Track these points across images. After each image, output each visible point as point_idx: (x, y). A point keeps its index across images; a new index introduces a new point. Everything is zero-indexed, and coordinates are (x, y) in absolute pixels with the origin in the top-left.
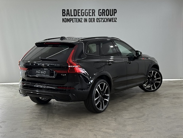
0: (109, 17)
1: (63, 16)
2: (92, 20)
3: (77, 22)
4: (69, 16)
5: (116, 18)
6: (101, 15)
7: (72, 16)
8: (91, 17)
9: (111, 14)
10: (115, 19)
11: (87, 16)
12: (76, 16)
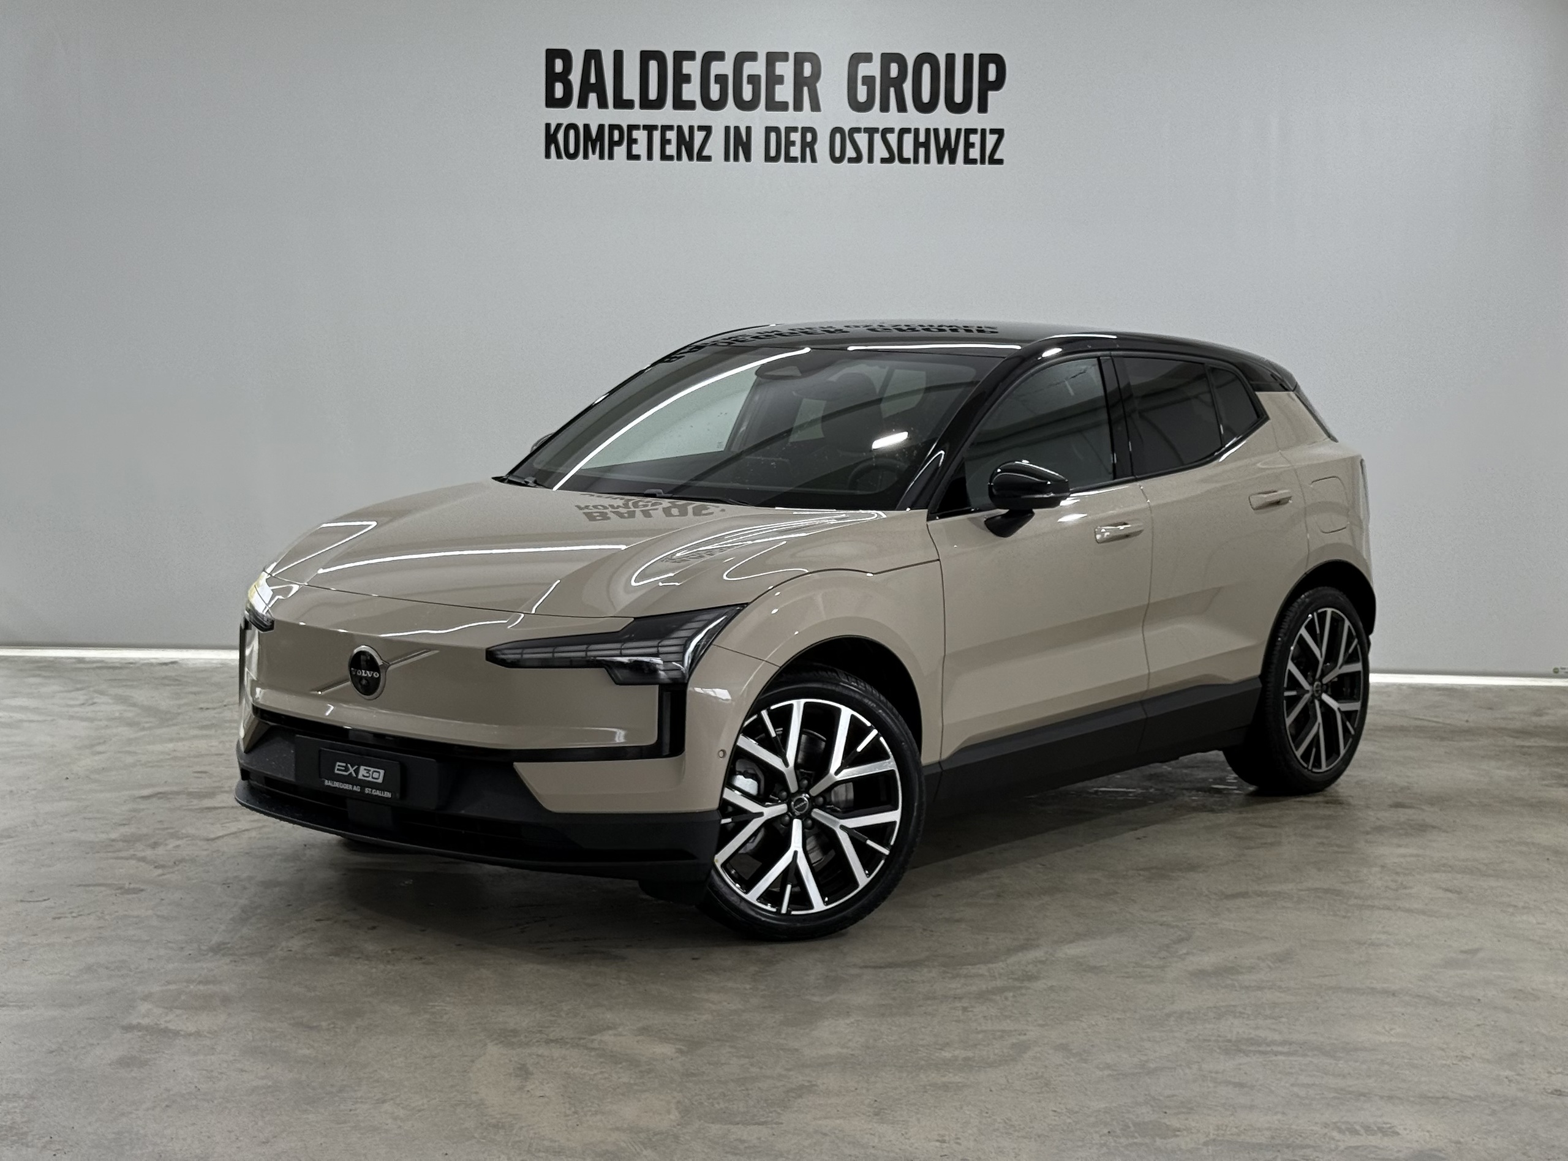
0: (942, 119)
1: (551, 102)
2: (790, 143)
3: (664, 157)
4: (602, 104)
5: (1000, 133)
6: (866, 107)
7: (629, 104)
8: (782, 120)
9: (958, 98)
10: (991, 139)
11: (751, 106)
12: (659, 104)
